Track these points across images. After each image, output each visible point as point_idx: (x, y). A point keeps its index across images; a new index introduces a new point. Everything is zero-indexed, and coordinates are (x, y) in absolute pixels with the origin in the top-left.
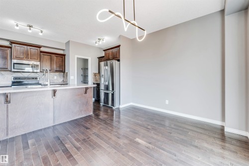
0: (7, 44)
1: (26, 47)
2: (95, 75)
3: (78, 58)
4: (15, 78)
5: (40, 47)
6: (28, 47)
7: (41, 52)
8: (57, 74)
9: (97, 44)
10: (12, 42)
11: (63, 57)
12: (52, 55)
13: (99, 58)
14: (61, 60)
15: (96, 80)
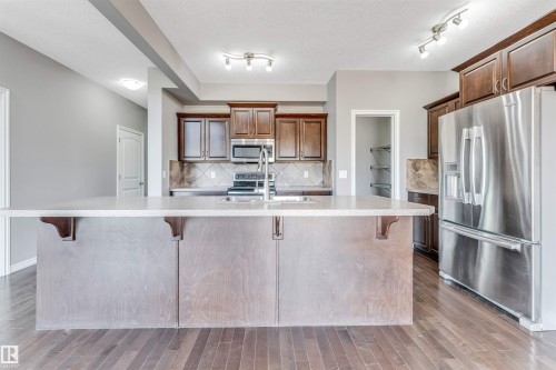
0: (225, 110)
1: (251, 109)
2: (415, 165)
3: (358, 117)
4: (238, 176)
5: (274, 105)
6: (255, 109)
7: (277, 116)
8: (310, 165)
9: (424, 55)
10: (232, 105)
11: (323, 120)
12: (297, 120)
13: (430, 107)
14: (317, 131)
15: (419, 184)
